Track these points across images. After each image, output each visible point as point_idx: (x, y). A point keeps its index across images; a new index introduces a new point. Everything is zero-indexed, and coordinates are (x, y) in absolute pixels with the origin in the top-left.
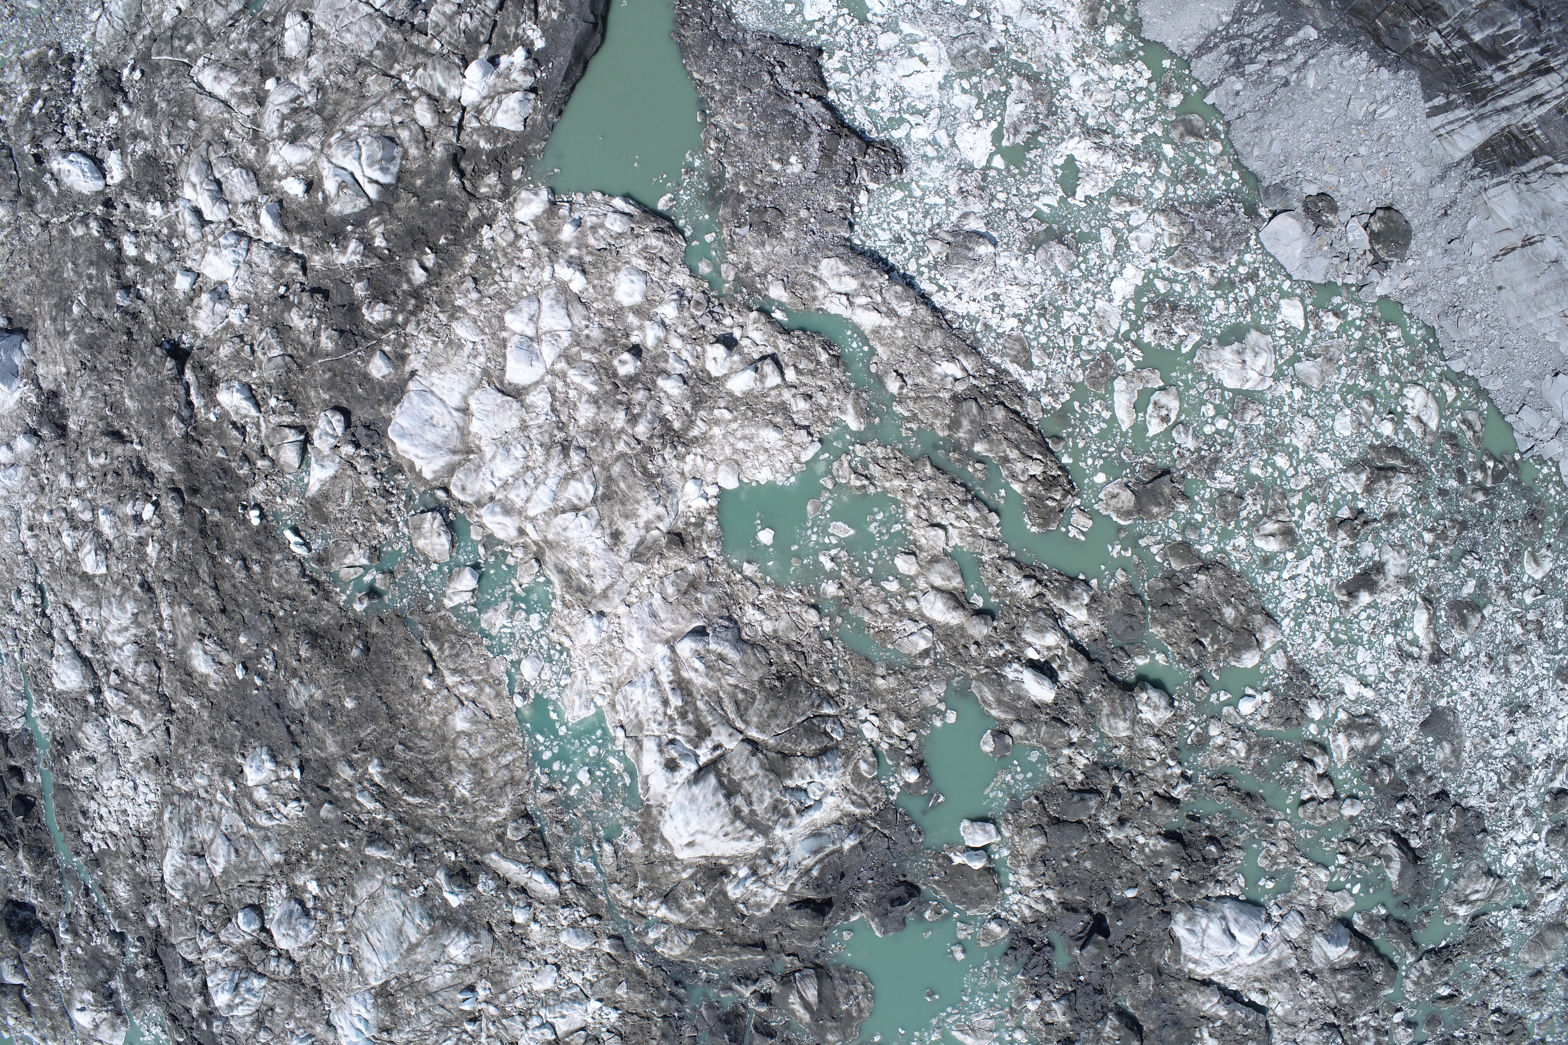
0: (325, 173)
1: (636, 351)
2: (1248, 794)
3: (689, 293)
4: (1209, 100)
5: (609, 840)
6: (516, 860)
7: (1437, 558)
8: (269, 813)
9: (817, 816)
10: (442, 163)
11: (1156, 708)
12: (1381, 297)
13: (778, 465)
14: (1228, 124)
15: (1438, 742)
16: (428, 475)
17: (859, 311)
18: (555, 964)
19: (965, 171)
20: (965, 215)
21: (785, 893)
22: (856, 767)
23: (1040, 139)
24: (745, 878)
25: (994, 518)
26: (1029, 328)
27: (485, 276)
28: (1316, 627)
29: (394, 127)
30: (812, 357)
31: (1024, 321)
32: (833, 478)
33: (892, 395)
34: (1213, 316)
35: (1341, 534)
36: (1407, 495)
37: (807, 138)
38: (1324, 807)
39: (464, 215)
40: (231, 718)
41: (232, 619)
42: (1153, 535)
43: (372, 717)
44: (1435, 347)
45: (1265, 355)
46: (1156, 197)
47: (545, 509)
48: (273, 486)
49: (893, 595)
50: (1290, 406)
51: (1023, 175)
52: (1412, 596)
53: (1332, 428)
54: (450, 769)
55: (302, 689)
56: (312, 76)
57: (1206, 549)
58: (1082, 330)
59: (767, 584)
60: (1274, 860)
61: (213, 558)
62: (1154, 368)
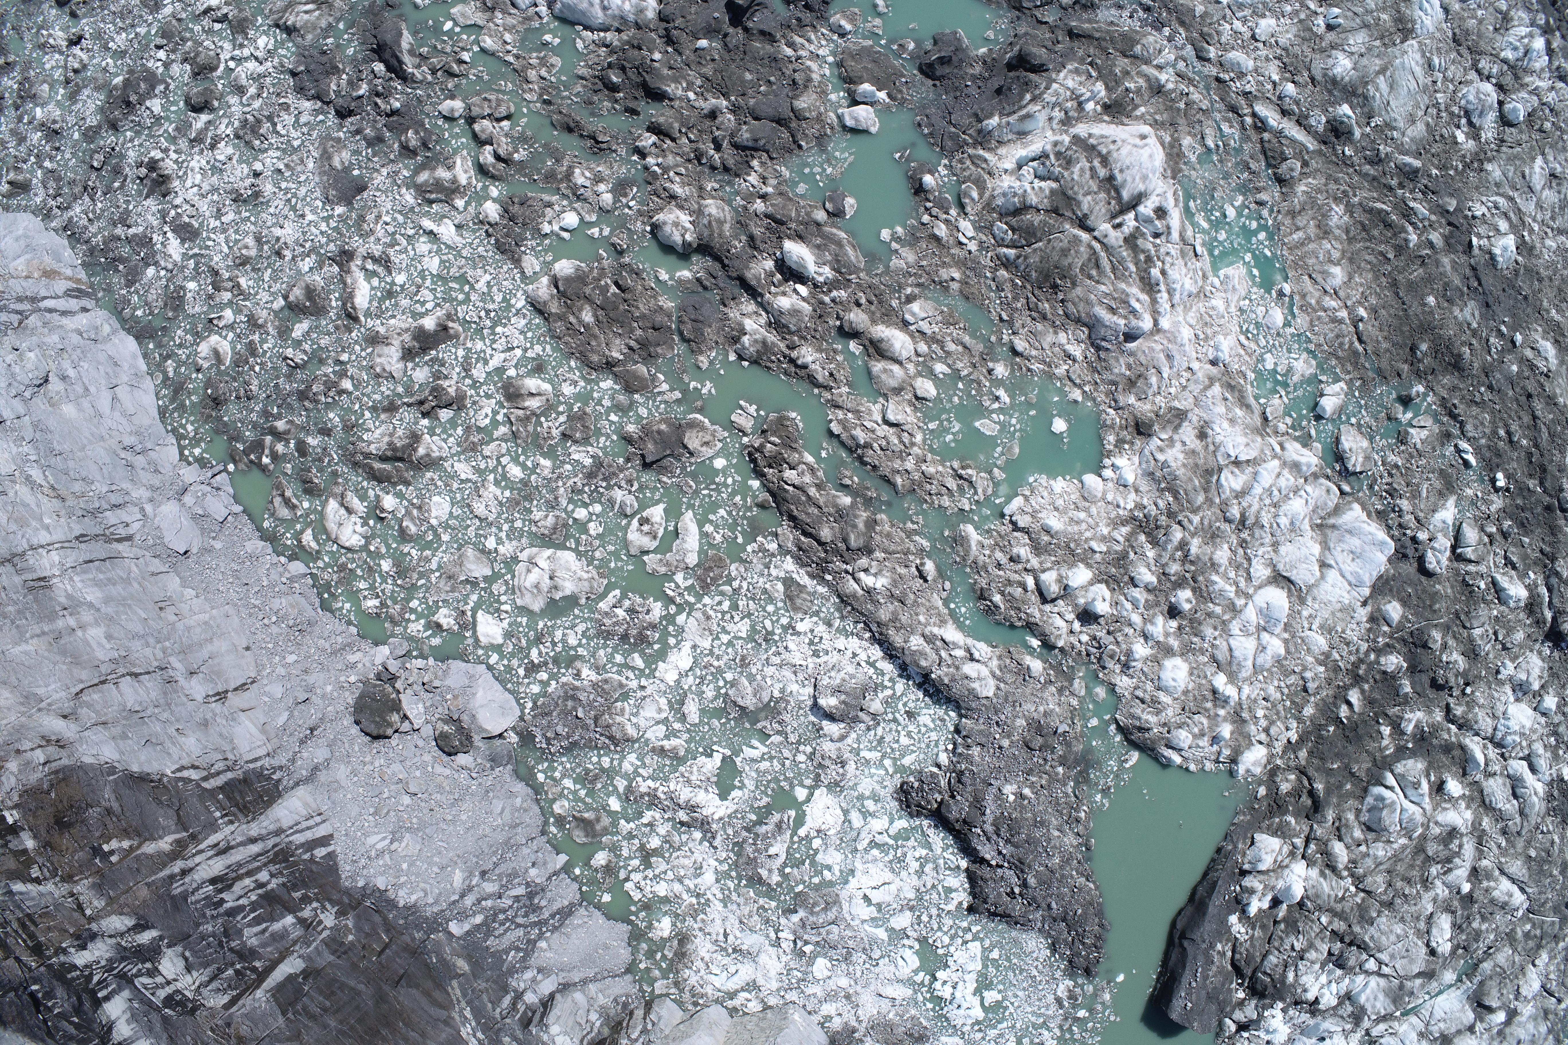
0: (1427, 799)
1: (1173, 612)
2: (570, 130)
3: (1118, 668)
4: (563, 858)
5: (1209, 150)
6: (1293, 141)
7: (338, 362)
8: (1497, 208)
9: (1020, 152)
10: (1328, 804)
11: (676, 224)
12: (384, 643)
13: (1045, 494)
14: (543, 833)
15: (347, 170)
16: (1356, 507)
17: (961, 643)
18: (1257, 41)
19: (837, 784)
20: (842, 738)
21: (1055, 81)
22: (981, 195)
23: (754, 817)
24: (1088, 100)
25: (835, 428)
26: (784, 621)
27: (1296, 693)
28: (486, 297)
29: (1366, 841)
30: (1009, 599)
31: (790, 628)
32: (992, 479)
33: (930, 558)
34: (581, 628)
35: (452, 391)
36: (369, 430)
37: (996, 819)
38: (487, 111)
39: (1311, 753)
40: (1526, 298)
41: (1523, 388)
42: (666, 402)
43: (1412, 286)
44: (322, 588)
45: (528, 584)
46: (634, 755)
47: (1265, 465)
48: (1483, 508)
49: (939, 359)
50: (501, 530)
51: (776, 780)
52: (370, 323)
53: (453, 504)
54: (1347, 232)
55: (1469, 318)
56: (1431, 894)
57: (607, 384)
58: (727, 617)
59: (1060, 379)
60: (543, 62)
61: (1536, 446)
62: (653, 574)
